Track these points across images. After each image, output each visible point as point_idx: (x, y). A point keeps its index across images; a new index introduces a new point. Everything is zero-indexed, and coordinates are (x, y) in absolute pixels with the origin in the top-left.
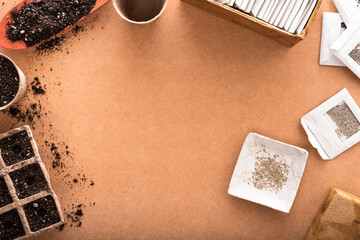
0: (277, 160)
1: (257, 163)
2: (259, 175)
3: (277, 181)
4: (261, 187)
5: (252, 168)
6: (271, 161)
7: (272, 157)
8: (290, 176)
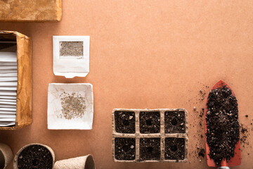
0: (75, 96)
1: (62, 103)
2: (66, 110)
3: (79, 111)
4: (70, 118)
5: (60, 107)
6: (71, 98)
7: (71, 95)
8: (87, 104)
